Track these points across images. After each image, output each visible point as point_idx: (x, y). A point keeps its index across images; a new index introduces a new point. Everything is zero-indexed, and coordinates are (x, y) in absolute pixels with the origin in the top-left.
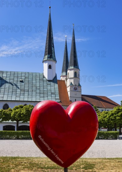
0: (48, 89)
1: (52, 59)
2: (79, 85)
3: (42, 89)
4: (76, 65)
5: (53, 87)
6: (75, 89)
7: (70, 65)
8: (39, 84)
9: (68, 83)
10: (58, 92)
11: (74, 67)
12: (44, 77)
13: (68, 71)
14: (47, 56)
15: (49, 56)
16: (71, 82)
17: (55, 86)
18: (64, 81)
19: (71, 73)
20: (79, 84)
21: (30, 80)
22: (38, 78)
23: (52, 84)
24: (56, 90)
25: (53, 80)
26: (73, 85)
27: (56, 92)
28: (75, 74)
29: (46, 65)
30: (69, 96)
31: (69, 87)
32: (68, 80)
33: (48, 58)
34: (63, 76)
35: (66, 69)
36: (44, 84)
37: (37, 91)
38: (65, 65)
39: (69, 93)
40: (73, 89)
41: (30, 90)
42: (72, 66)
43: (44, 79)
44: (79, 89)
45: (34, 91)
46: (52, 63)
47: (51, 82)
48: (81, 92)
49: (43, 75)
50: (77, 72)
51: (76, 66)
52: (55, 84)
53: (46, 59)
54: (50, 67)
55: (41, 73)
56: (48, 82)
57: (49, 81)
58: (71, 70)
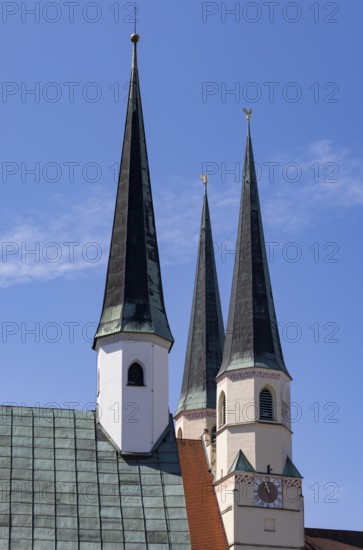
0: (127, 511)
1: (146, 328)
2: (290, 471)
3: (88, 510)
4: (265, 343)
5: (152, 494)
6: (267, 494)
7: (234, 350)
8: (70, 477)
9: (222, 457)
10: (185, 526)
11: (257, 358)
12: (100, 435)
13: (223, 386)
14: (117, 313)
15: (131, 308)
16: (241, 453)
17: (169, 491)
18: (200, 442)
19: (238, 395)
20: (289, 462)
21: (17, 452)
22: (68, 444)
23: (149, 474)
24: (173, 515)
25: (155, 451)
26: (251, 469)
27: (174, 526)
28: (265, 401)
29: (111, 366)
30: (231, 539)
31: (231, 484)
32: (222, 439)
33: (125, 320)
34: (192, 415)
35: (207, 370)
36: (104, 479)
37: (62, 523)
38: (201, 348)
39: (229, 521)
40: (251, 492)
41: (21, 513)
42: (242, 351)
43: (102, 446)
44: (287, 495)
45: (41, 522)
46: (147, 351)
47: (144, 468)
48: (299, 510)
49: (97, 424)
50: (275, 386)
51: (269, 355)
52: (170, 478)
53: (115, 328)
54: (135, 375)
56: (123, 465)
57: (133, 459)
58: (236, 376)
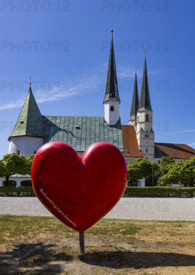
0: (110, 137)
1: (114, 99)
2: (152, 131)
3: (102, 136)
4: (147, 105)
5: (115, 133)
6: (147, 136)
7: (141, 107)
8: (98, 130)
9: (138, 129)
10: (122, 139)
11: (145, 108)
12: (105, 122)
13: (138, 114)
14: (108, 96)
15: (111, 94)
16: (142, 128)
17: (119, 132)
18: (133, 126)
19: (141, 116)
20: (152, 129)
21: (88, 125)
22: (98, 124)
23: (115, 129)
24: (119, 137)
25: (116, 125)
26: (143, 131)
27: (119, 139)
28: (147, 117)
29: (107, 107)
30: (139, 145)
31: (139, 134)
32: (138, 125)
33: (110, 97)
34: (132, 121)
35: (135, 111)
36: (105, 130)
37: (96, 139)
38: (134, 107)
39: (139, 141)
40: (143, 136)
41: (88, 138)
42: (142, 107)
43: (105, 124)
44: (151, 136)
45: (92, 139)
46: (115, 104)
47: (114, 128)
48: (153, 139)
49: (104, 119)
50: (149, 114)
51: (148, 107)
52: (119, 130)
53: (107, 99)
54: (112, 109)
55: (101, 117)
56: (109, 127)
57: (111, 126)
58: (141, 112)
